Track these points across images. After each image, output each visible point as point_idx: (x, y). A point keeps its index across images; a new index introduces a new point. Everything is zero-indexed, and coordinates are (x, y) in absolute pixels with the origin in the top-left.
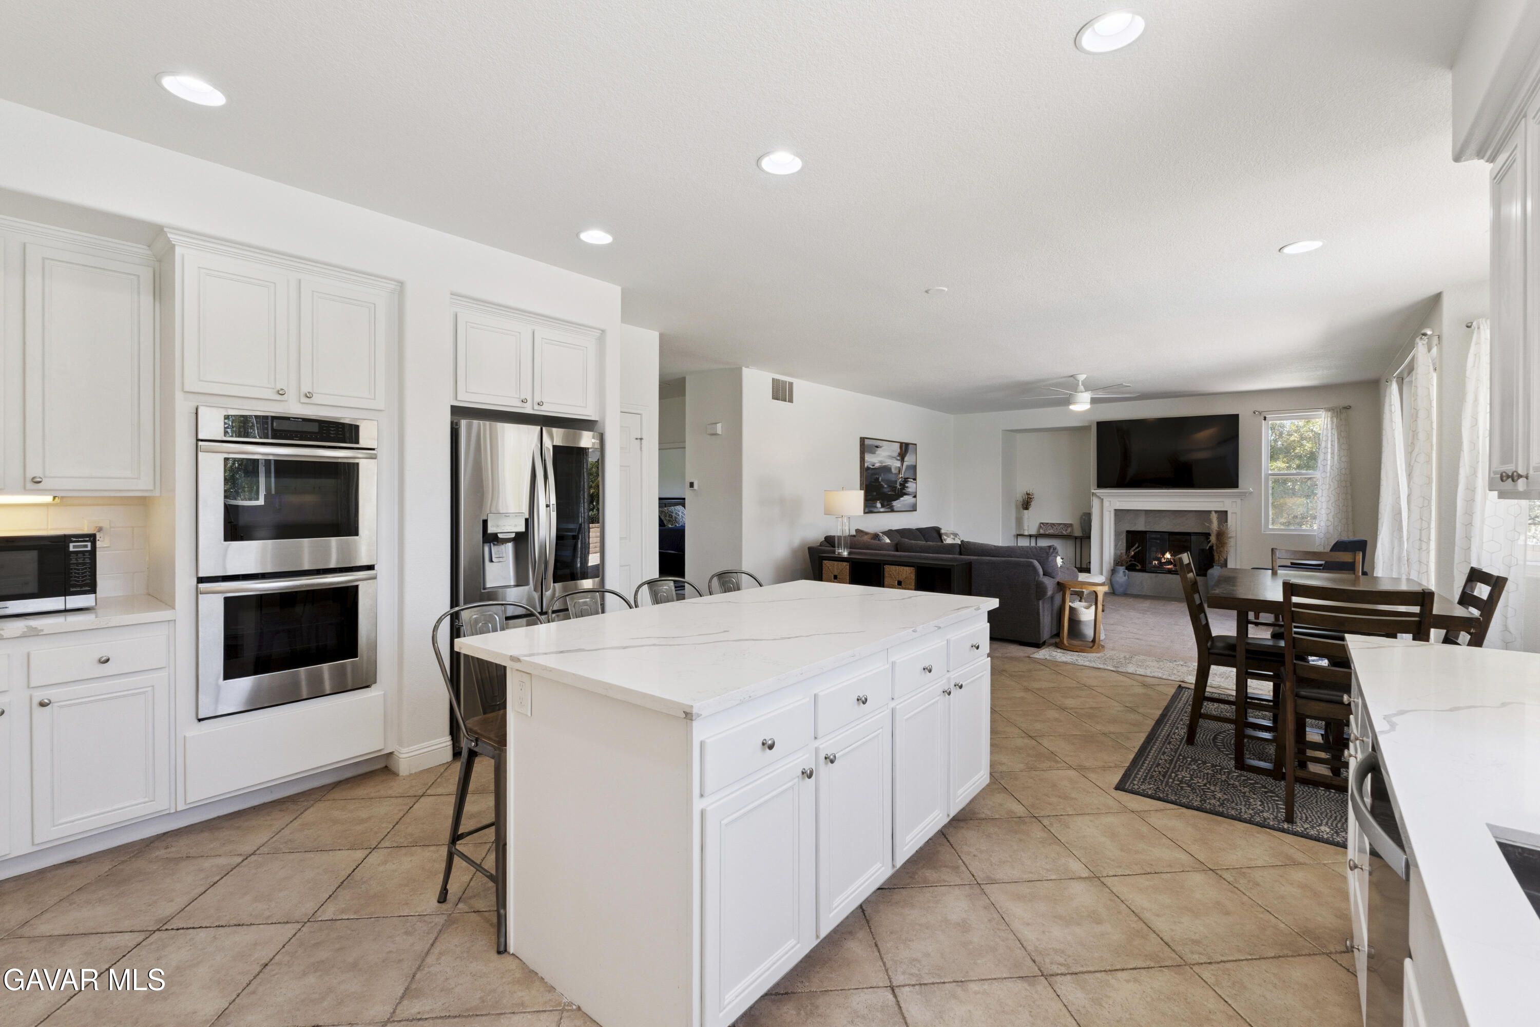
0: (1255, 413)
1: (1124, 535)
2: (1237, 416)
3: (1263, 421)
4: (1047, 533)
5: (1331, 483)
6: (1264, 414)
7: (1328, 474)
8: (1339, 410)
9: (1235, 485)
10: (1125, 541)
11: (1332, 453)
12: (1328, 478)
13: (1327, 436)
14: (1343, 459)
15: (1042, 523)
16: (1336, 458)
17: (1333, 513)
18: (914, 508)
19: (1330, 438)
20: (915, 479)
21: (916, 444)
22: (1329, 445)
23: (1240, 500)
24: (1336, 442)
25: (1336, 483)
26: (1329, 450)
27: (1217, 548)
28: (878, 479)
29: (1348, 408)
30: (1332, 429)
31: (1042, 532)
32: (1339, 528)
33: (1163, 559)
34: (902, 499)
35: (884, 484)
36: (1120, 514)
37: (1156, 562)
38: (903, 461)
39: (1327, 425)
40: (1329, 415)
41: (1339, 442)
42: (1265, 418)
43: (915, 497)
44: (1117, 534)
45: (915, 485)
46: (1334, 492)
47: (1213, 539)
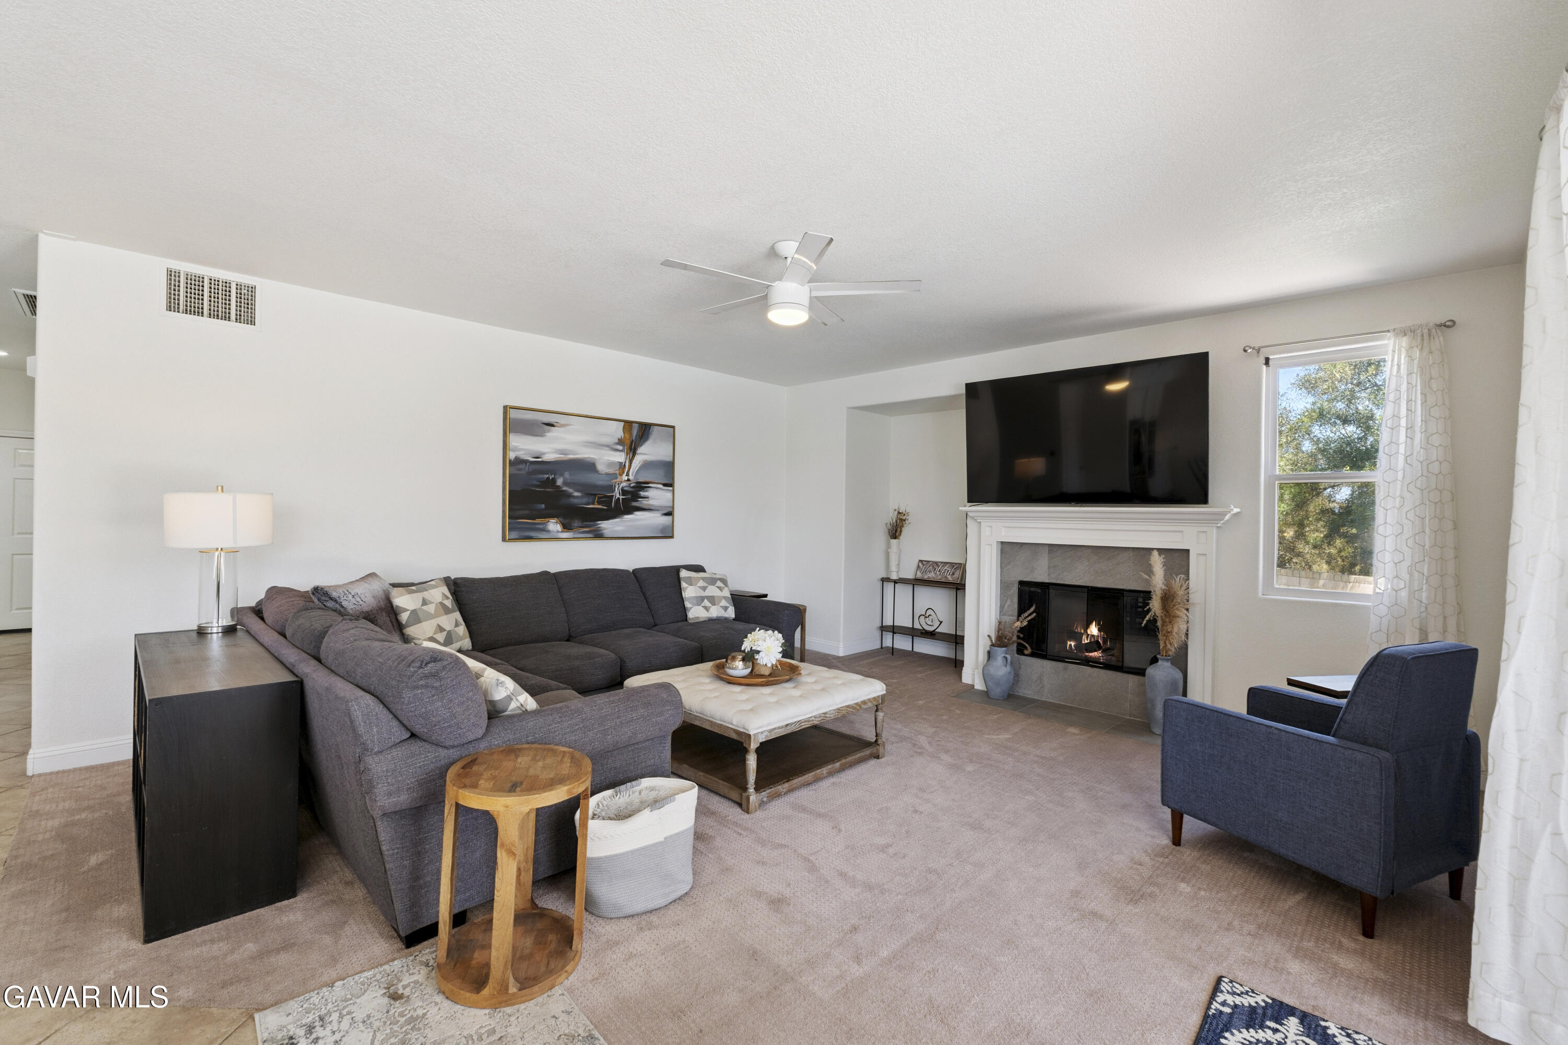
0: (1245, 351)
1: (1014, 590)
2: (1205, 356)
3: (1265, 366)
4: (926, 577)
5: (1407, 495)
6: (1265, 352)
7: (1400, 475)
8: (1426, 331)
9: (1201, 497)
10: (1016, 600)
11: (1410, 428)
12: (1399, 483)
13: (1398, 390)
14: (1436, 440)
15: (921, 561)
16: (1418, 437)
17: (1408, 563)
18: (667, 534)
19: (1404, 397)
20: (669, 485)
21: (673, 427)
22: (1403, 411)
23: (1215, 530)
24: (1419, 402)
25: (1417, 494)
26: (1403, 422)
27: (1163, 625)
28: (554, 481)
29: (1449, 325)
30: (1409, 374)
31: (919, 575)
32: (1424, 595)
33: (1084, 637)
34: (626, 517)
35: (571, 490)
36: (1008, 550)
37: (1073, 644)
38: (634, 454)
39: (1399, 366)
40: (1404, 345)
41: (1424, 402)
42: (1267, 361)
43: (670, 514)
44: (1004, 586)
45: (669, 495)
46: (1411, 515)
47: (1155, 605)
